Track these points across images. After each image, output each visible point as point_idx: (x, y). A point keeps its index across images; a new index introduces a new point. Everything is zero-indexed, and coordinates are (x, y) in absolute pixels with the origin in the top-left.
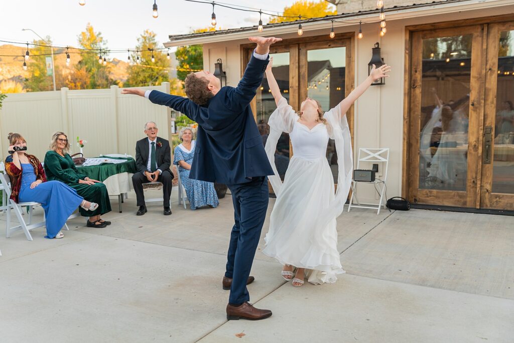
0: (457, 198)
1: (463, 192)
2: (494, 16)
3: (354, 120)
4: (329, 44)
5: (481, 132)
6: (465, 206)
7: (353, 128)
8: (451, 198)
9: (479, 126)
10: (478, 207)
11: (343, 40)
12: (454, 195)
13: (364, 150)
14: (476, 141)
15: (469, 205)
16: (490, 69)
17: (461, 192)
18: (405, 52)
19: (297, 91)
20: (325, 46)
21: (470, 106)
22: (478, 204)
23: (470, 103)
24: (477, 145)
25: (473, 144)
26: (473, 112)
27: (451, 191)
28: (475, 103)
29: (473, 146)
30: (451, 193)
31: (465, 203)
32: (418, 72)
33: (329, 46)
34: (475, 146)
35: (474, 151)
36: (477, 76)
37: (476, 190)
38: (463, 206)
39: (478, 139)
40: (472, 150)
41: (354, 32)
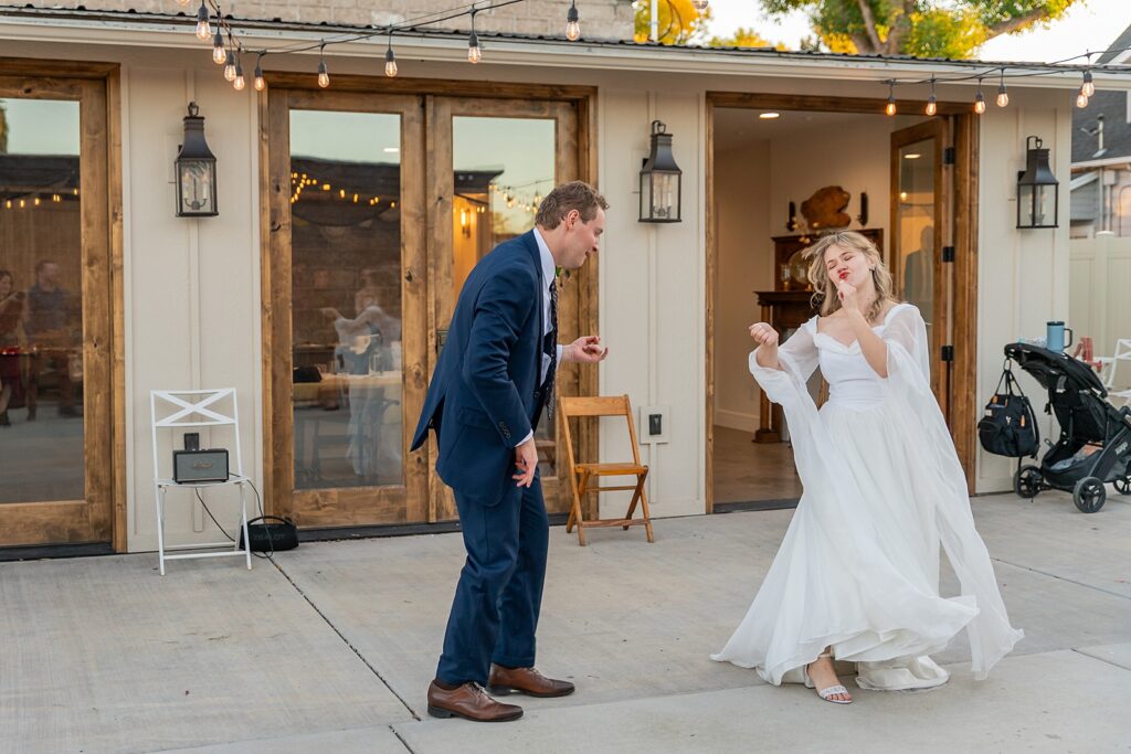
0: (385, 503)
1: (398, 487)
2: (454, 81)
3: (122, 312)
4: (26, 86)
5: (432, 343)
6: (404, 522)
7: (123, 336)
8: (374, 505)
9: (426, 328)
10: (433, 519)
11: (70, 82)
12: (379, 497)
13: (165, 395)
14: (418, 364)
15: (413, 516)
16: (440, 198)
17: (393, 487)
18: (261, 139)
20: (14, 91)
21: (404, 281)
22: (433, 511)
23: (404, 275)
24: (422, 373)
25: (414, 371)
26: (410, 295)
27: (371, 488)
28: (414, 274)
29: (415, 376)
30: (371, 492)
31: (403, 513)
32: (282, 191)
33: (28, 91)
34: (418, 374)
35: (416, 387)
36: (413, 210)
37: (427, 478)
38: (399, 522)
39: (426, 357)
40: (413, 385)
41: (119, 65)
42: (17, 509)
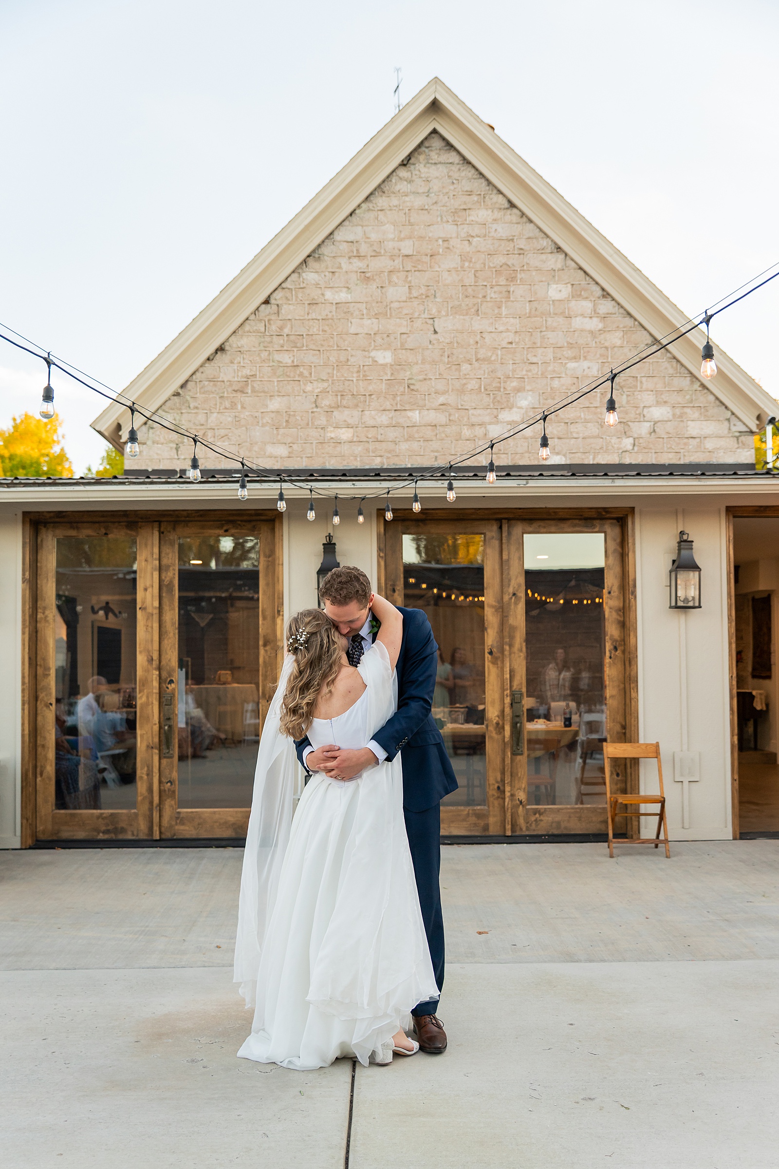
0: (473, 819)
1: (482, 807)
2: (520, 509)
4: (225, 528)
5: (508, 701)
6: (487, 834)
8: (464, 820)
9: (503, 689)
10: (509, 833)
11: (254, 523)
12: (468, 814)
14: (498, 716)
15: (493, 830)
16: (514, 594)
17: (479, 807)
18: (379, 556)
19: (156, 618)
20: (217, 531)
21: (487, 655)
22: (508, 827)
23: (487, 651)
24: (501, 723)
25: (495, 721)
26: (491, 665)
27: (462, 808)
28: (495, 650)
29: (495, 725)
30: (462, 811)
31: (486, 828)
32: (397, 592)
33: (226, 531)
34: (498, 724)
35: (496, 733)
36: (494, 603)
37: (504, 802)
38: (484, 834)
39: (503, 711)
40: (494, 732)
42: (215, 813)
